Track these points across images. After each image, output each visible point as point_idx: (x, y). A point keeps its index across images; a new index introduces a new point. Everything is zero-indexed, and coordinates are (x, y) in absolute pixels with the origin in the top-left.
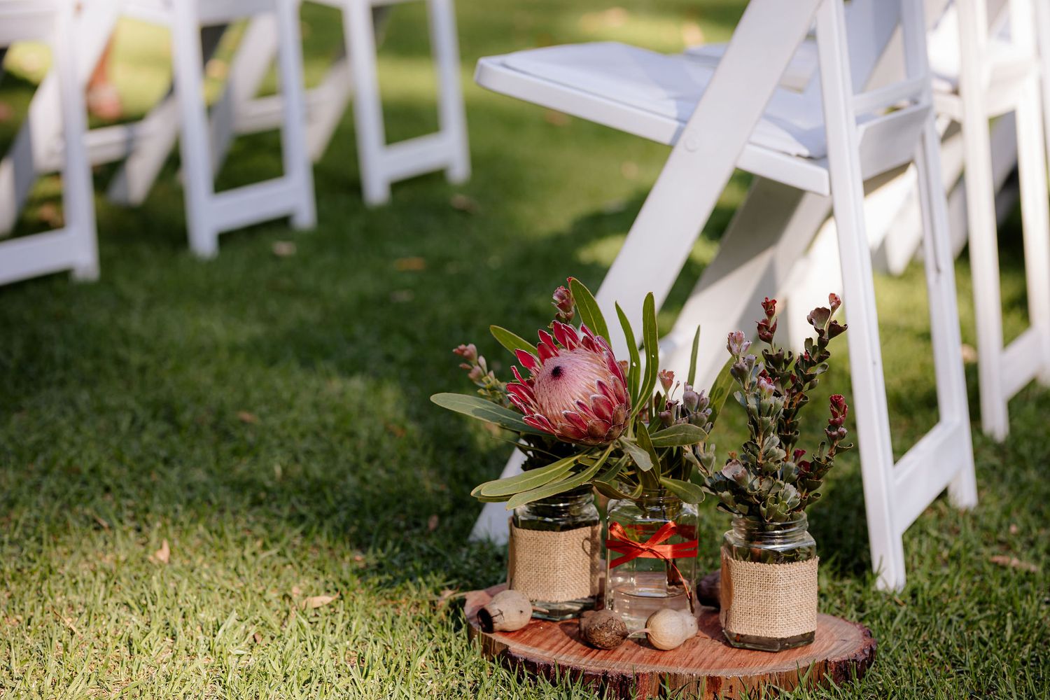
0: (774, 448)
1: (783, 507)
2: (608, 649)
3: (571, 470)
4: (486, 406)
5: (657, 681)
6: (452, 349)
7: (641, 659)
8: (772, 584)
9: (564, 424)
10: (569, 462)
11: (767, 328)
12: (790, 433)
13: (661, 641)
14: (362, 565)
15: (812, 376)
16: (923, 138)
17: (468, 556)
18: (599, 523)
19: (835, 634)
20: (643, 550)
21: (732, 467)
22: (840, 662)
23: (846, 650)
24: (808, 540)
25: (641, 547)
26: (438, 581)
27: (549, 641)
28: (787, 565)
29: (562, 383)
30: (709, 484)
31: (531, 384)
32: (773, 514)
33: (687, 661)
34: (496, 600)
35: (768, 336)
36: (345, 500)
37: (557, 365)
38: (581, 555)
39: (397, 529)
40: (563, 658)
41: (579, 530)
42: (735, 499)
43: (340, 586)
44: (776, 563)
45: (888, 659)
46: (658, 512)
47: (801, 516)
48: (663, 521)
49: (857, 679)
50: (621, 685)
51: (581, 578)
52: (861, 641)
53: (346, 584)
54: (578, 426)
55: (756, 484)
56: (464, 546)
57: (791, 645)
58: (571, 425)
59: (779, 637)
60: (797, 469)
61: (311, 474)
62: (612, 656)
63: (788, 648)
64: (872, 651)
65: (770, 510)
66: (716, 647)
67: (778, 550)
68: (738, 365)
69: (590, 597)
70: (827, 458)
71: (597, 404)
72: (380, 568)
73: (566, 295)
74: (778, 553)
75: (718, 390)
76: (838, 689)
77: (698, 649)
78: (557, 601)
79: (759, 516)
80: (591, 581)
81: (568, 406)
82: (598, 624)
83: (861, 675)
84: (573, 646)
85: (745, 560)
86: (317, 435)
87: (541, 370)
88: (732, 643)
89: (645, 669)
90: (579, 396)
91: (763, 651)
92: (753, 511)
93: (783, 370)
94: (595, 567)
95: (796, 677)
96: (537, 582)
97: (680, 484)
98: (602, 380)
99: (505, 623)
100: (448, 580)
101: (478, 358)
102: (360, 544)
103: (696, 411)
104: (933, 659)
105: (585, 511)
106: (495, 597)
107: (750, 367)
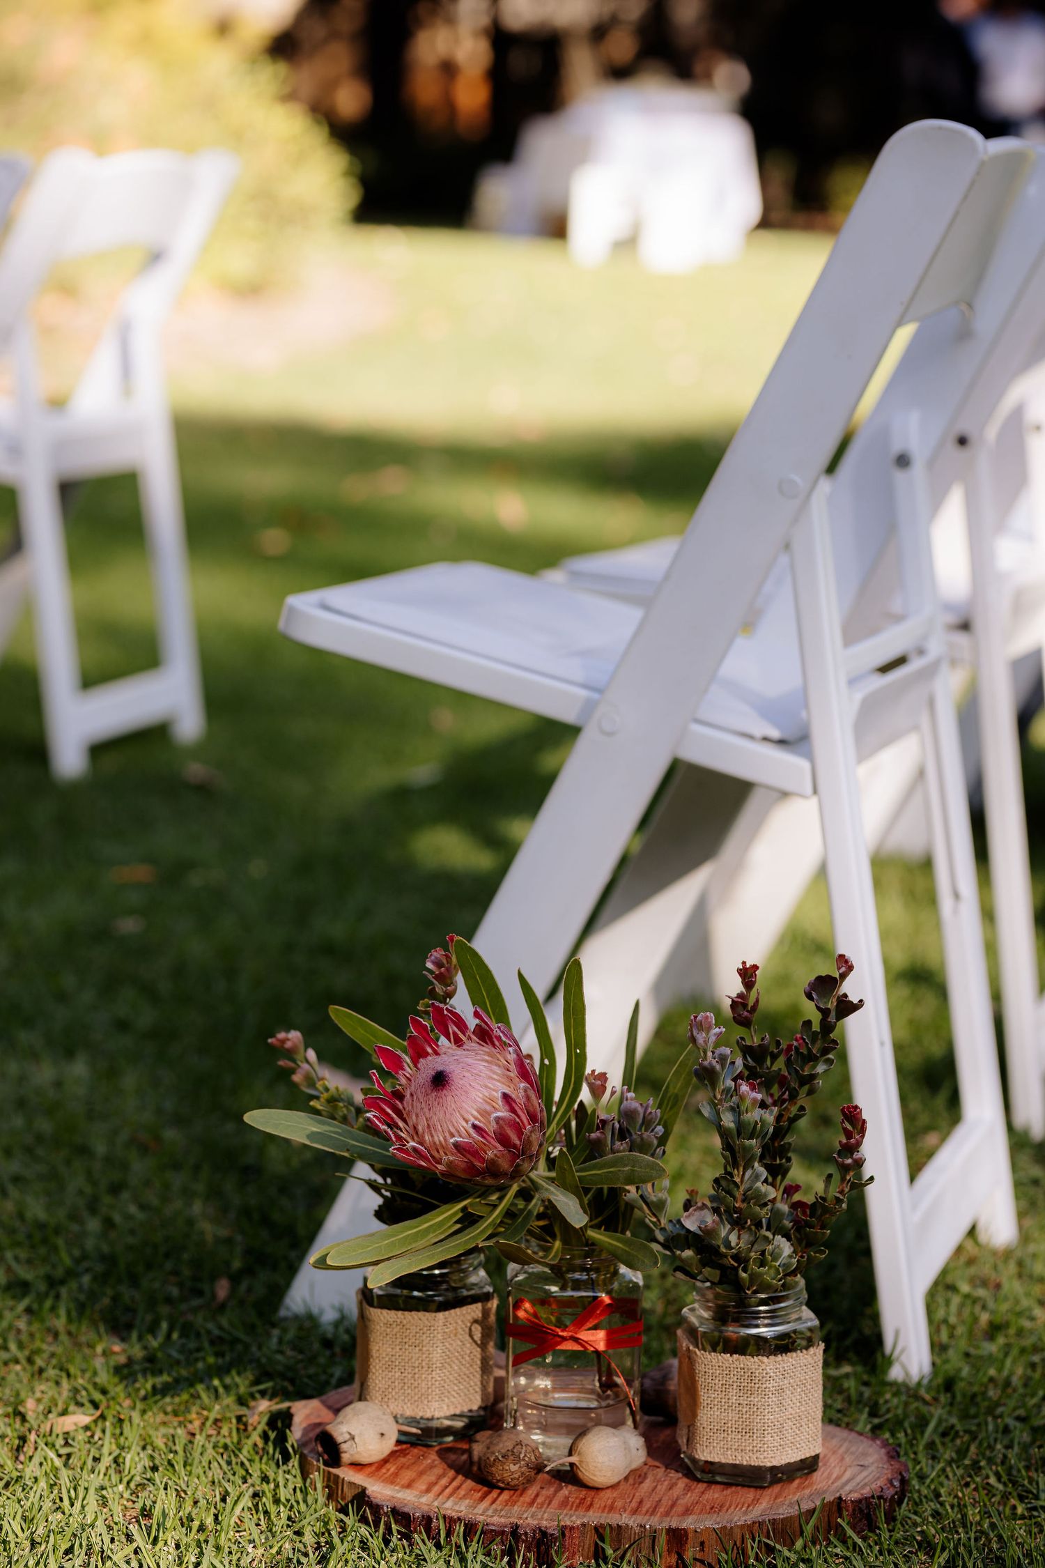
0: (759, 1184)
1: (772, 1272)
2: (515, 1489)
3: (457, 1222)
4: (327, 1128)
5: (591, 1538)
6: (267, 1038)
7: (564, 1504)
8: (757, 1385)
9: (451, 1158)
10: (453, 1210)
11: (745, 1005)
12: (778, 1162)
13: (595, 1476)
14: (122, 1359)
15: (813, 1077)
16: (931, 703)
17: (280, 1341)
18: (493, 1298)
19: (846, 1456)
20: (564, 1339)
21: (697, 1213)
22: (860, 1501)
23: (866, 1480)
24: (807, 1319)
25: (561, 1334)
26: (242, 1383)
27: (425, 1477)
28: (779, 1358)
29: (449, 1098)
30: (660, 1238)
31: (399, 1096)
32: (759, 1282)
33: (634, 1504)
34: (345, 1417)
35: (746, 1018)
36: (85, 1257)
37: (440, 1068)
38: (468, 1345)
39: (169, 1300)
40: (449, 1504)
41: (465, 1308)
42: (701, 1261)
43: (97, 1396)
44: (762, 1356)
45: (925, 1491)
46: (583, 1281)
47: (797, 1283)
48: (591, 1294)
49: (885, 1525)
50: (538, 1546)
51: (467, 1379)
52: (885, 1466)
53: (104, 1392)
54: (472, 1159)
55: (733, 1238)
56: (274, 1325)
57: (785, 1477)
58: (461, 1158)
59: (769, 1465)
60: (790, 1214)
61: (29, 1215)
62: (522, 1499)
63: (779, 1481)
64: (904, 1482)
65: (753, 1277)
66: (674, 1481)
67: (765, 1335)
68: (706, 1063)
69: (480, 1408)
70: (837, 1198)
71: (501, 1127)
72: (152, 1364)
73: (445, 962)
74: (764, 1340)
75: (670, 1098)
76: (859, 1541)
77: (647, 1485)
78: (433, 1416)
79: (738, 1286)
80: (482, 1384)
81: (456, 1129)
82: (499, 1451)
83: (890, 1518)
84: (461, 1485)
85: (714, 1351)
86: (29, 1150)
87: (413, 1075)
88: (699, 1475)
89: (574, 1519)
90: (473, 1115)
91: (743, 1486)
92: (728, 1278)
93: (768, 1068)
94: (488, 1363)
95: (797, 1524)
96: (402, 1387)
97: (618, 1240)
98: (507, 1091)
99: (358, 1453)
100: (257, 1382)
101: (305, 1051)
102: (119, 1327)
103: (640, 1130)
104: (989, 1488)
105: (473, 1279)
106: (342, 1414)
107: (723, 1067)
